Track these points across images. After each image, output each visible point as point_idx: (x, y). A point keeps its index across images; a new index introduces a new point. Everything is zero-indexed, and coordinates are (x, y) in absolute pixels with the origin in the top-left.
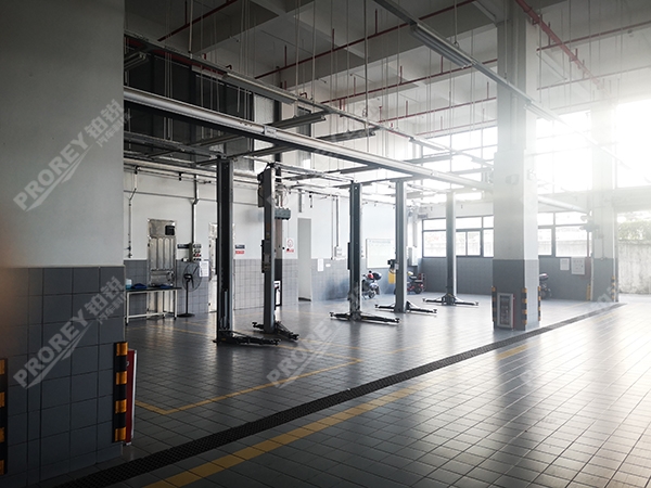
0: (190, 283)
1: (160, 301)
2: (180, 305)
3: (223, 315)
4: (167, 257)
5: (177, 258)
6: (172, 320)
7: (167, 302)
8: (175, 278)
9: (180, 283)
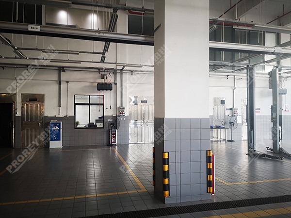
0: (232, 126)
1: (219, 134)
2: (228, 136)
3: (251, 142)
4: (222, 114)
5: (226, 115)
6: (224, 142)
7: (222, 134)
8: (225, 123)
9: (228, 126)
